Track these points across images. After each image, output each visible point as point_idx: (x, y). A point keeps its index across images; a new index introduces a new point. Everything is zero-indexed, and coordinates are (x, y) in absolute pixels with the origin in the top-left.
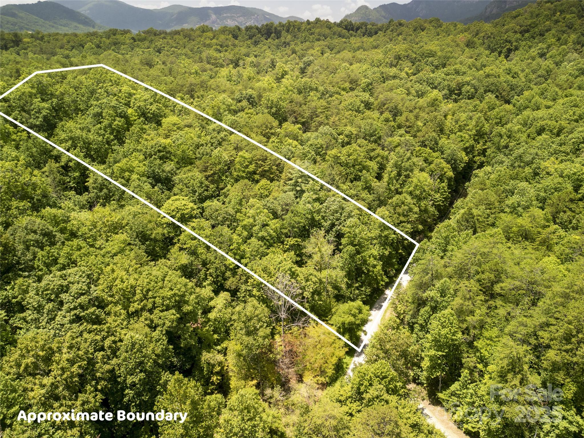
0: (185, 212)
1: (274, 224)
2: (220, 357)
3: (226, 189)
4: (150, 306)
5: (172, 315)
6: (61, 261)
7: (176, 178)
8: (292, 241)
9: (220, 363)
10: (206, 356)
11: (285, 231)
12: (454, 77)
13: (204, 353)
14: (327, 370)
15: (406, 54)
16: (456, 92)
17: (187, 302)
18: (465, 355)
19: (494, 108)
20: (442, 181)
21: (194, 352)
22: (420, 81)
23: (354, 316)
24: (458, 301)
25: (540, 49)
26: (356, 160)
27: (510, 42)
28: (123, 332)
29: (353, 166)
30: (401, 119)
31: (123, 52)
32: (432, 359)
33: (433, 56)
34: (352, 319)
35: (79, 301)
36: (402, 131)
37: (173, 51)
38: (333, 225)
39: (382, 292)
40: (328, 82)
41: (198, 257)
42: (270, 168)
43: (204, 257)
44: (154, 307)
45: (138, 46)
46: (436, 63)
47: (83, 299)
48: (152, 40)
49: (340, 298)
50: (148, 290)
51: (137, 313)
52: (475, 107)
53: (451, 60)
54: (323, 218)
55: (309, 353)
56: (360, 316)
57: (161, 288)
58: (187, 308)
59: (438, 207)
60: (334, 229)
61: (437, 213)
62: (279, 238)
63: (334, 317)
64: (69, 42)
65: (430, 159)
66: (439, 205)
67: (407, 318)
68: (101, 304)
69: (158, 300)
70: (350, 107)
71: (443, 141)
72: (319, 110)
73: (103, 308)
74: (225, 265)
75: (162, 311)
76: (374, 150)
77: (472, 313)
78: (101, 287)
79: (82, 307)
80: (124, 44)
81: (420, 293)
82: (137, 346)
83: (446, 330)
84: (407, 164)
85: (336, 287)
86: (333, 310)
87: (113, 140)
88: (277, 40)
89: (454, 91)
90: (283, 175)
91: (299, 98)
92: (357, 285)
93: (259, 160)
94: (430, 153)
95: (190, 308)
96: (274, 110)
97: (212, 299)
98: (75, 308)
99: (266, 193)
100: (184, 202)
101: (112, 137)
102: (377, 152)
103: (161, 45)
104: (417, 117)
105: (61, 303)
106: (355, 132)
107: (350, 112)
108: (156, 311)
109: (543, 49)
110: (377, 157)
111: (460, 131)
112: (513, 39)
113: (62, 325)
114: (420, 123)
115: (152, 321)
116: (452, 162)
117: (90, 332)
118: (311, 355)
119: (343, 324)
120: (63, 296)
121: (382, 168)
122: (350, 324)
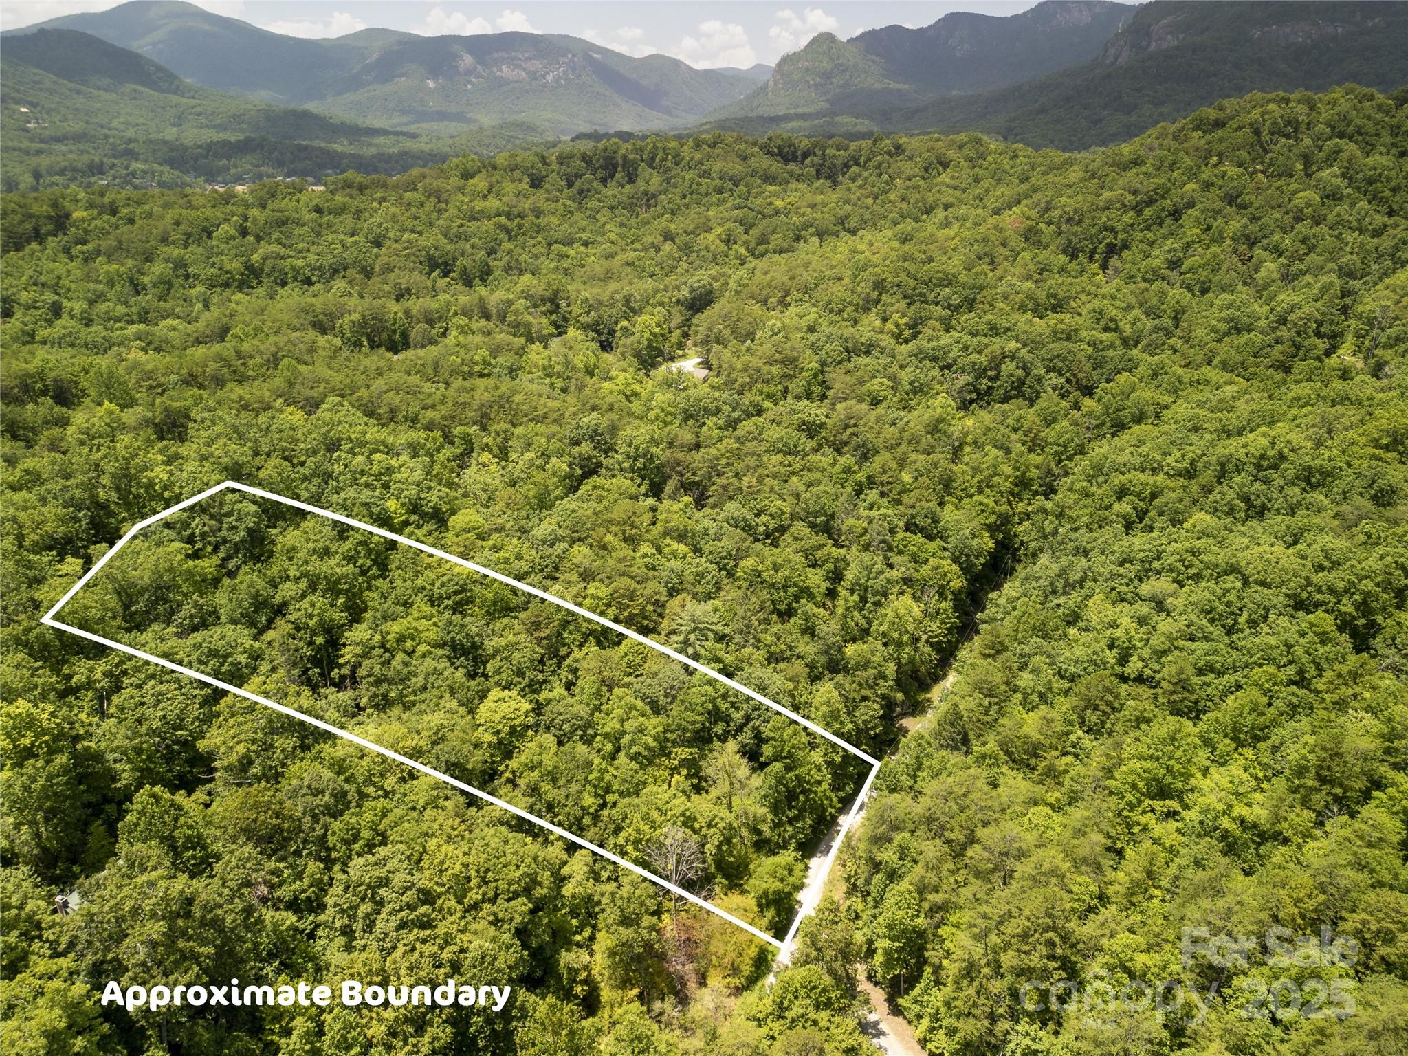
0: (517, 722)
1: (654, 724)
2: (585, 957)
3: (572, 657)
4: (491, 894)
5: (522, 906)
6: (366, 834)
7: (490, 644)
8: (683, 753)
9: (587, 968)
10: (567, 958)
11: (672, 736)
12: (985, 340)
13: (564, 954)
14: (743, 967)
15: (896, 280)
16: (990, 373)
17: (540, 884)
18: (929, 946)
19: (1054, 420)
20: (942, 596)
21: (548, 952)
22: (920, 356)
23: (782, 880)
24: (919, 870)
25: (1169, 251)
26: (787, 578)
27: (1112, 230)
28: (465, 937)
29: (785, 587)
30: (875, 465)
31: (301, 245)
32: (888, 952)
33: (949, 284)
34: (778, 885)
35: (404, 898)
36: (873, 495)
37: (409, 242)
38: (748, 719)
39: (834, 821)
40: (739, 366)
41: (540, 796)
42: (643, 610)
43: (549, 797)
44: (497, 896)
45: (329, 225)
46: (955, 300)
47: (410, 896)
48: (359, 211)
49: (763, 846)
50: (487, 871)
51: (475, 907)
52: (1018, 421)
53: (984, 293)
54: (733, 704)
55: (714, 942)
56: (791, 880)
57: (505, 866)
58: (540, 892)
59: (937, 647)
60: (750, 725)
61: (934, 656)
62: (663, 748)
63: (752, 882)
64: (178, 224)
65: (923, 556)
66: (940, 642)
67: (860, 883)
68: (427, 897)
69: (502, 885)
70: (780, 445)
71: (949, 516)
72: (723, 461)
73: (432, 903)
74: (583, 808)
75: (509, 900)
76: (820, 547)
77: (936, 890)
78: (427, 874)
79: (410, 907)
80: (299, 223)
81: (875, 849)
82: (488, 959)
83: (901, 913)
84: (877, 584)
85: (756, 831)
86: (752, 867)
87: (370, 568)
88: (628, 187)
89: (985, 370)
90: (665, 623)
91: (686, 435)
92: (791, 814)
93: (623, 596)
94: (922, 545)
95: (544, 891)
96: (640, 464)
97: (564, 863)
98: (401, 910)
99: (638, 660)
100: (513, 704)
101: (369, 562)
102: (825, 551)
103: (380, 225)
104: (902, 463)
105: (381, 904)
106: (788, 510)
107: (780, 456)
108: (499, 901)
109: (1175, 250)
110: (827, 561)
111: (980, 491)
112: (1119, 226)
113: (386, 935)
114: (907, 477)
115: (496, 915)
116: (962, 559)
117: (424, 942)
118: (717, 946)
119: (766, 893)
120: (383, 892)
121: (837, 576)
122: (777, 893)
